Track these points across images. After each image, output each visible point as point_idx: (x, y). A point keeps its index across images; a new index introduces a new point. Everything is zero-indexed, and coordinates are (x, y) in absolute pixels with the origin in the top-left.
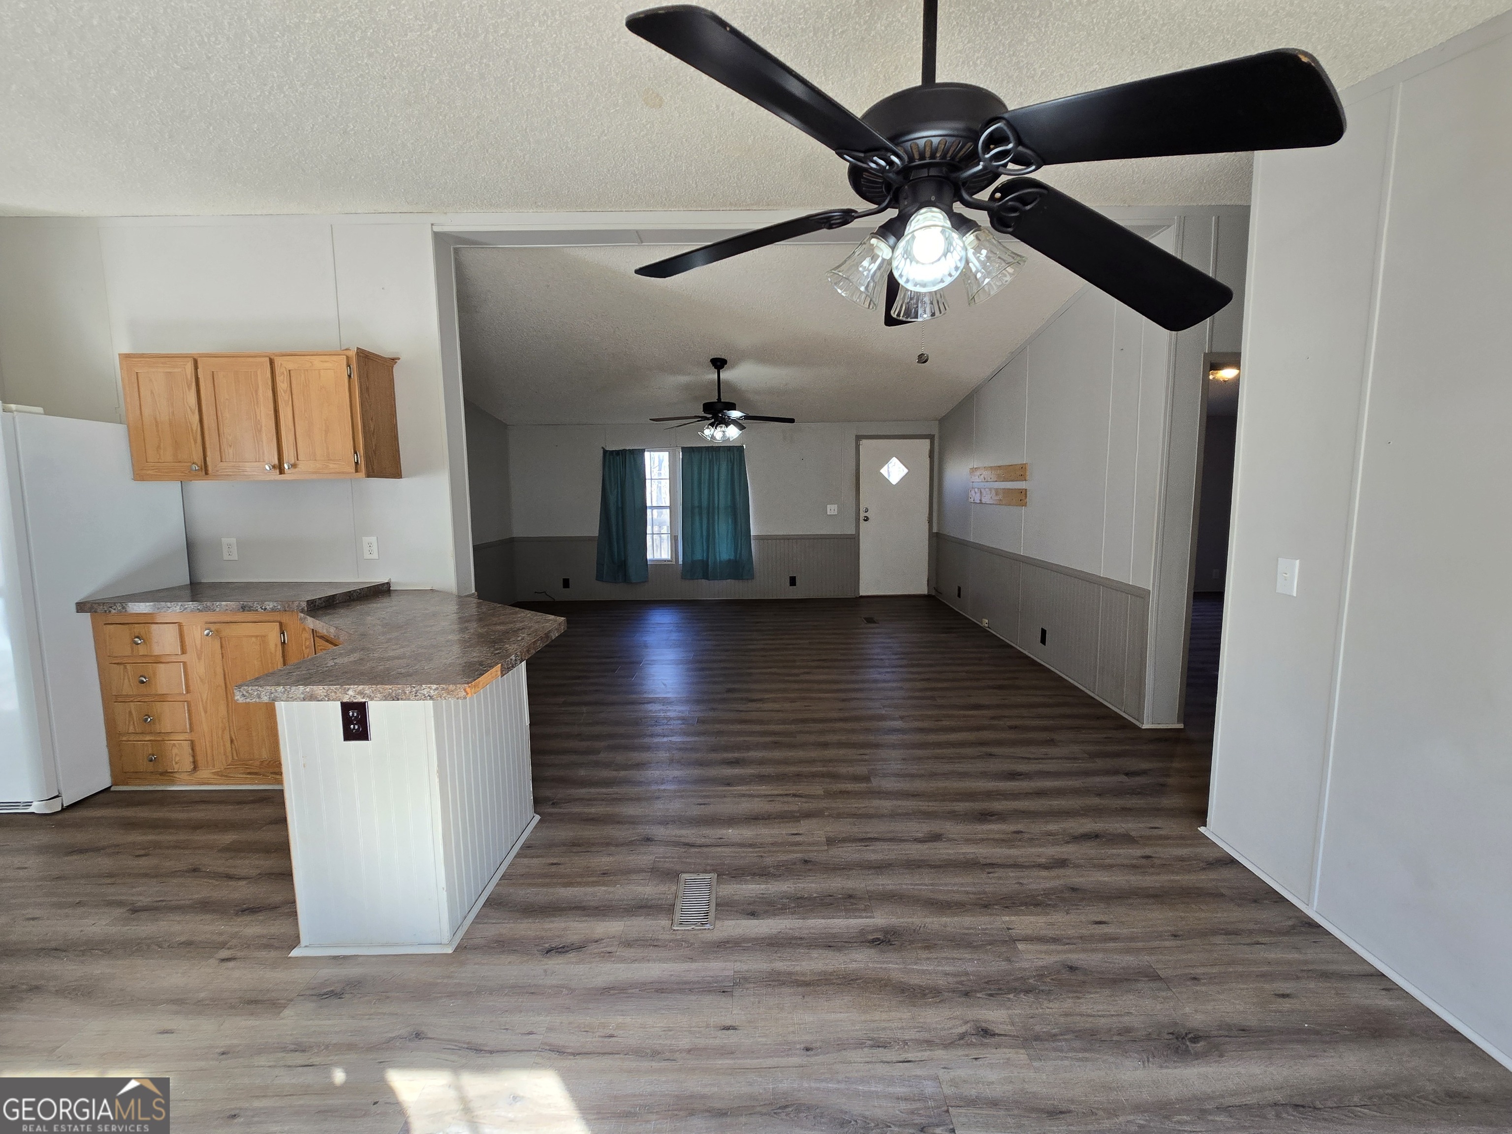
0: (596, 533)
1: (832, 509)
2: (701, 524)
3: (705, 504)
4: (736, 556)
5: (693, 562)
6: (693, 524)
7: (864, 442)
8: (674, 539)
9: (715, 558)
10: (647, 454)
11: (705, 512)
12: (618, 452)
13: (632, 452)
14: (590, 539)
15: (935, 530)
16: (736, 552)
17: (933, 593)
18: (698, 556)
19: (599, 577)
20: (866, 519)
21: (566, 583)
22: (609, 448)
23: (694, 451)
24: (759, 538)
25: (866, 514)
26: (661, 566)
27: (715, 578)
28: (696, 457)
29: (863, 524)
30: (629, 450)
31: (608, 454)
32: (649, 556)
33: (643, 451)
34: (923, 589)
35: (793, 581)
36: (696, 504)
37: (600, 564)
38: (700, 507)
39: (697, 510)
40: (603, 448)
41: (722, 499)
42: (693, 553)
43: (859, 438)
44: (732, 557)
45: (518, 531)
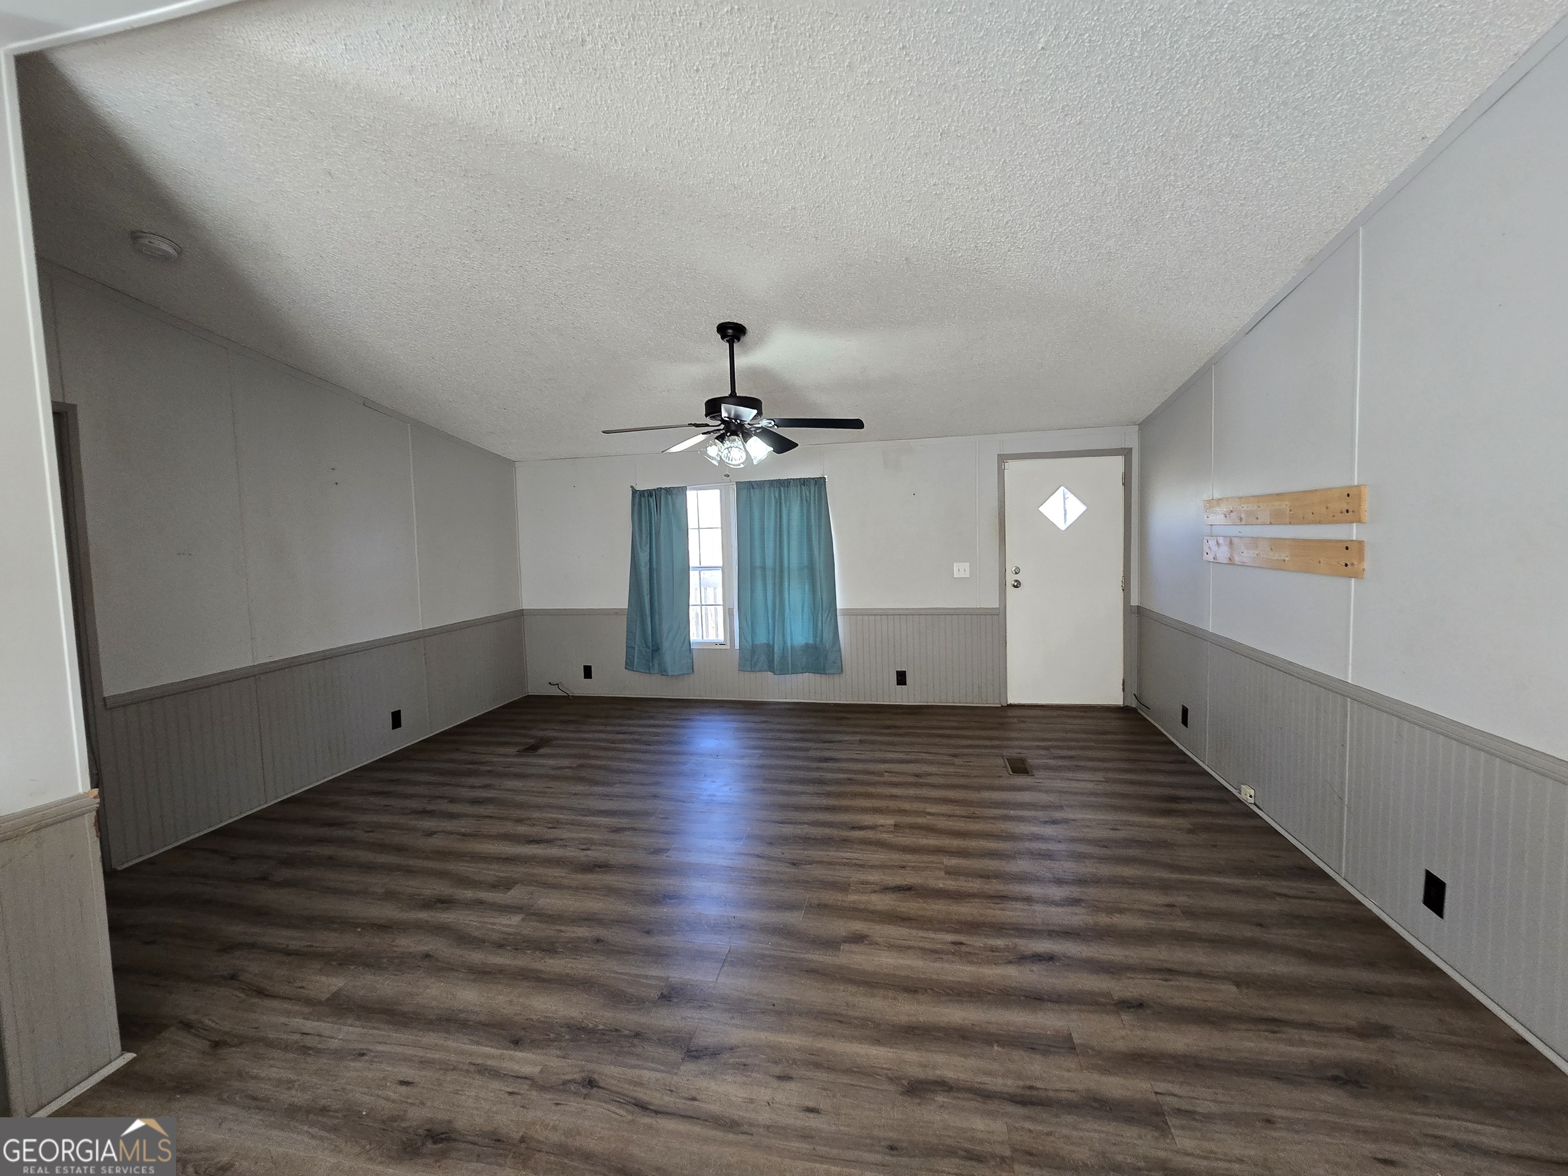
0: (625, 605)
1: (961, 570)
2: (765, 590)
3: (769, 562)
4: (815, 641)
5: (754, 649)
6: (752, 591)
7: (1012, 466)
8: (728, 613)
9: (785, 642)
10: (691, 495)
11: (769, 574)
12: (650, 493)
13: (668, 491)
14: (616, 612)
15: (1134, 602)
16: (815, 636)
17: (1134, 704)
18: (762, 638)
19: (629, 665)
20: (1017, 585)
21: (588, 672)
22: (639, 488)
23: (753, 488)
24: (849, 613)
25: (1017, 577)
26: (712, 651)
27: (783, 671)
28: (756, 495)
29: (1010, 590)
30: (666, 489)
31: (638, 494)
32: (695, 635)
33: (683, 490)
34: (1116, 698)
35: (901, 678)
36: (758, 563)
37: (630, 648)
38: (763, 568)
39: (758, 572)
40: (632, 487)
41: (794, 557)
42: (753, 633)
43: (1003, 459)
44: (811, 641)
45: (528, 602)
